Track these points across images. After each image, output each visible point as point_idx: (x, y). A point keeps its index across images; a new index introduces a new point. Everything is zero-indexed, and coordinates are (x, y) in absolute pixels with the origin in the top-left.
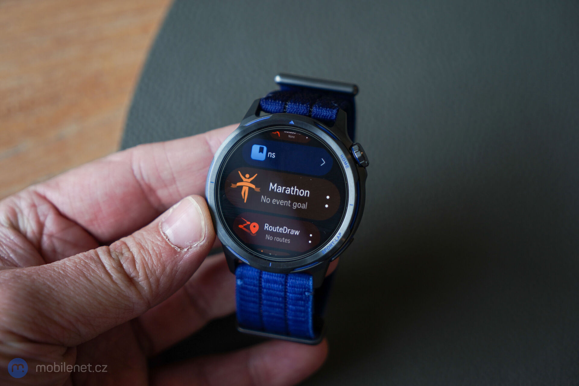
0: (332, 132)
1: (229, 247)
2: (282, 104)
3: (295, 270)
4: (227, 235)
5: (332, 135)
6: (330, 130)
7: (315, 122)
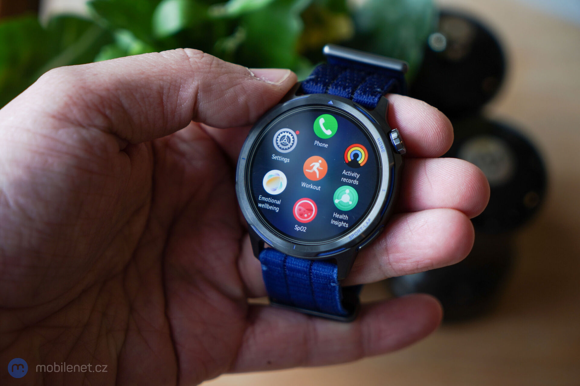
0: (371, 116)
1: (254, 226)
2: (323, 89)
3: (319, 255)
4: (253, 214)
5: (371, 118)
6: (369, 113)
7: (354, 105)
